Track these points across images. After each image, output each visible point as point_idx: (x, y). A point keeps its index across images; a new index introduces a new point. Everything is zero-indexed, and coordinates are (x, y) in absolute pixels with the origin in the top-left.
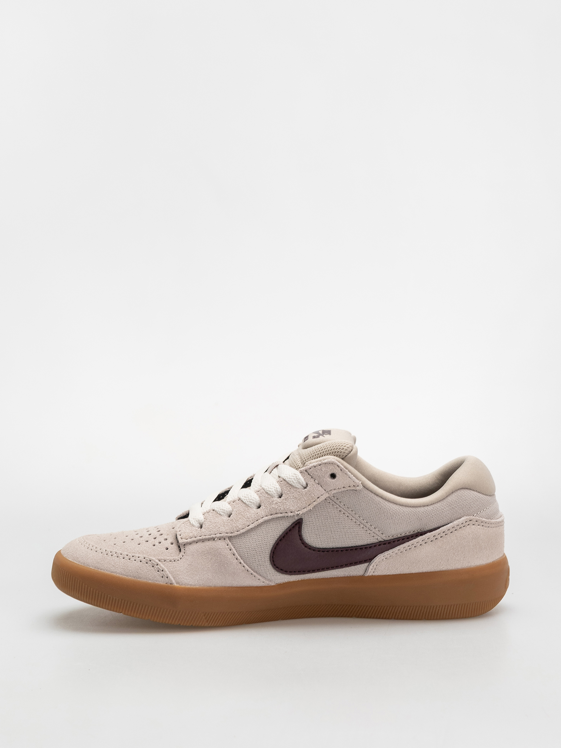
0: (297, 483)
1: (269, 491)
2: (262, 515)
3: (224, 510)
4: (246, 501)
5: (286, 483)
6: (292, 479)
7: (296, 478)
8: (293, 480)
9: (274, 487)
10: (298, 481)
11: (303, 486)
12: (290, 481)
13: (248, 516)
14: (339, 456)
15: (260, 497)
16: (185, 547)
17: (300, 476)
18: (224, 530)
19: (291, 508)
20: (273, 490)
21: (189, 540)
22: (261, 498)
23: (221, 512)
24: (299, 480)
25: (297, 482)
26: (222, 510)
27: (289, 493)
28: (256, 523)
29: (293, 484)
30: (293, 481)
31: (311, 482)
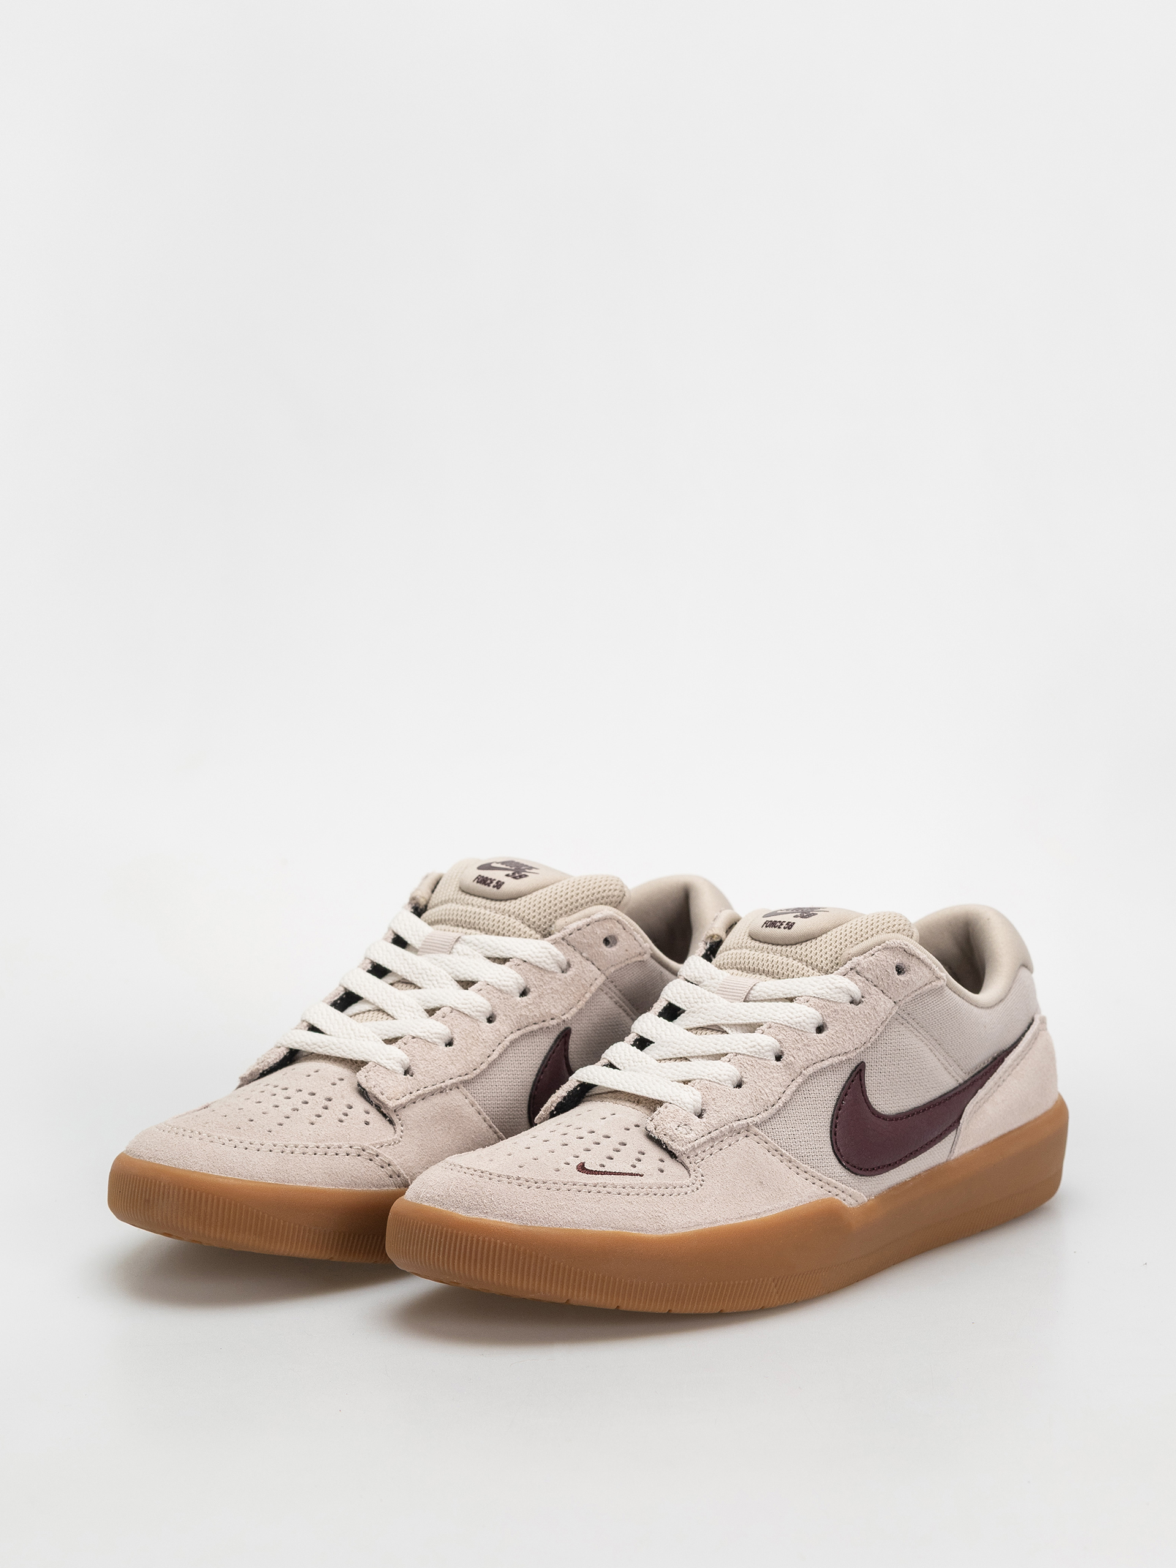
0: (552, 963)
1: (504, 986)
2: (506, 1033)
3: (440, 1034)
4: (469, 1011)
5: (529, 967)
6: (542, 957)
7: (549, 955)
8: (546, 959)
9: (512, 978)
10: (554, 959)
11: (561, 968)
12: (540, 962)
13: (484, 1037)
14: (610, 904)
15: (489, 1000)
16: (398, 1115)
17: (554, 950)
18: (455, 1070)
19: (552, 1012)
20: (512, 983)
21: (403, 1100)
22: (491, 1001)
23: (435, 1038)
24: (556, 957)
25: (553, 961)
26: (436, 1033)
27: (541, 983)
28: (499, 1050)
29: (547, 966)
30: (545, 962)
31: (576, 959)
